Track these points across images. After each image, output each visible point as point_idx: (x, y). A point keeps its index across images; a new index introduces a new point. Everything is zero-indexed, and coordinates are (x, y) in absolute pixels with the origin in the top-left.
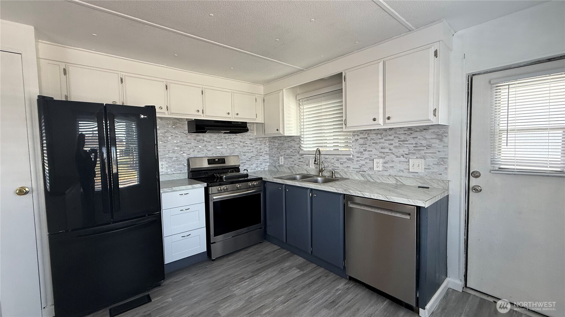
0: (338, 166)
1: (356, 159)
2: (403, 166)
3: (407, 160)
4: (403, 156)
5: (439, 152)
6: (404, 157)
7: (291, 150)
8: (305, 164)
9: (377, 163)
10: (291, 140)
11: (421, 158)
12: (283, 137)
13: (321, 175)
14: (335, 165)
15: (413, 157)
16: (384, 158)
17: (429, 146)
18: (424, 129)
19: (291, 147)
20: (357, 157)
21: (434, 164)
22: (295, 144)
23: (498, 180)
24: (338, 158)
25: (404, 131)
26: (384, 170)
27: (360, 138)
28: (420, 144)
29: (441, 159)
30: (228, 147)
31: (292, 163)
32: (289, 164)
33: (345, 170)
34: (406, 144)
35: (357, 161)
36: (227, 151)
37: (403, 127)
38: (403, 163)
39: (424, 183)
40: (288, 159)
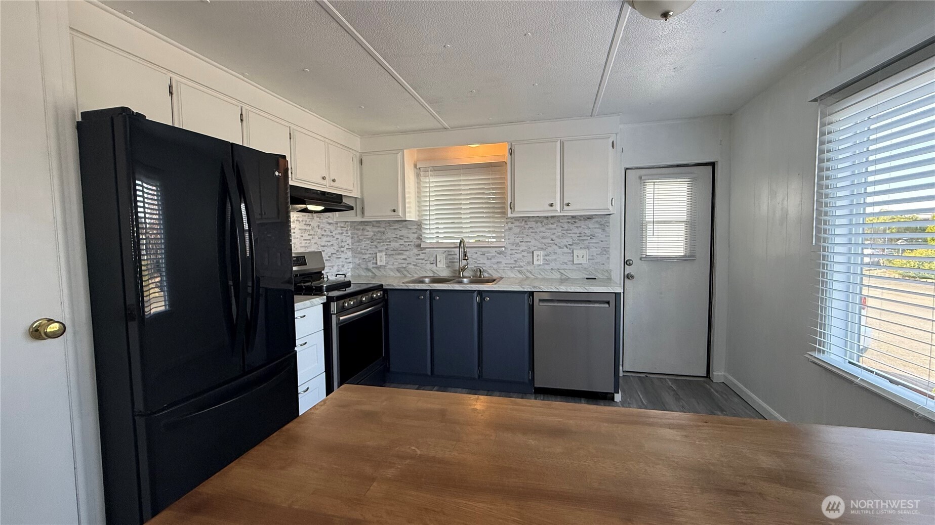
0: (485, 262)
1: (509, 252)
2: (567, 258)
3: (570, 251)
4: (566, 246)
5: (602, 241)
6: (567, 248)
7: (402, 242)
8: (428, 262)
9: (538, 256)
10: (400, 227)
11: (585, 248)
12: (384, 222)
13: (462, 276)
14: (479, 261)
15: (577, 248)
16: (545, 250)
17: (592, 236)
18: (588, 218)
19: (402, 238)
20: (511, 250)
21: (597, 254)
22: (409, 233)
23: (644, 266)
24: (484, 251)
25: (568, 219)
26: (545, 264)
27: (515, 226)
28: (585, 234)
29: (603, 249)
30: (302, 236)
31: (403, 261)
32: (397, 263)
33: (495, 266)
34: (570, 233)
35: (511, 254)
36: (301, 243)
37: (566, 216)
38: (566, 254)
39: (590, 274)
40: (394, 256)
